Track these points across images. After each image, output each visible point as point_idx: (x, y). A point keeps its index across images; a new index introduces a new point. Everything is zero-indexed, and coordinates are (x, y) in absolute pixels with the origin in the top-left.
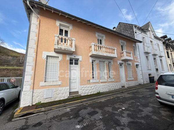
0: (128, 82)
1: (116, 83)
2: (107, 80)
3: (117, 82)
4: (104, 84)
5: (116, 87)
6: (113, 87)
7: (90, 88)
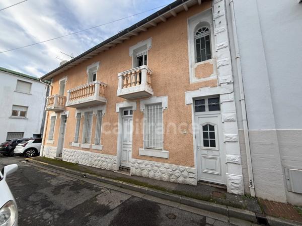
0: (140, 161)
1: (105, 156)
2: (91, 146)
3: (107, 153)
4: (86, 152)
5: (104, 163)
6: (97, 162)
7: (70, 154)
